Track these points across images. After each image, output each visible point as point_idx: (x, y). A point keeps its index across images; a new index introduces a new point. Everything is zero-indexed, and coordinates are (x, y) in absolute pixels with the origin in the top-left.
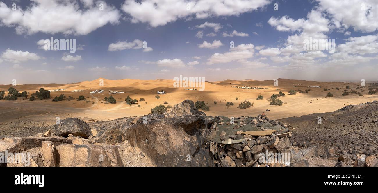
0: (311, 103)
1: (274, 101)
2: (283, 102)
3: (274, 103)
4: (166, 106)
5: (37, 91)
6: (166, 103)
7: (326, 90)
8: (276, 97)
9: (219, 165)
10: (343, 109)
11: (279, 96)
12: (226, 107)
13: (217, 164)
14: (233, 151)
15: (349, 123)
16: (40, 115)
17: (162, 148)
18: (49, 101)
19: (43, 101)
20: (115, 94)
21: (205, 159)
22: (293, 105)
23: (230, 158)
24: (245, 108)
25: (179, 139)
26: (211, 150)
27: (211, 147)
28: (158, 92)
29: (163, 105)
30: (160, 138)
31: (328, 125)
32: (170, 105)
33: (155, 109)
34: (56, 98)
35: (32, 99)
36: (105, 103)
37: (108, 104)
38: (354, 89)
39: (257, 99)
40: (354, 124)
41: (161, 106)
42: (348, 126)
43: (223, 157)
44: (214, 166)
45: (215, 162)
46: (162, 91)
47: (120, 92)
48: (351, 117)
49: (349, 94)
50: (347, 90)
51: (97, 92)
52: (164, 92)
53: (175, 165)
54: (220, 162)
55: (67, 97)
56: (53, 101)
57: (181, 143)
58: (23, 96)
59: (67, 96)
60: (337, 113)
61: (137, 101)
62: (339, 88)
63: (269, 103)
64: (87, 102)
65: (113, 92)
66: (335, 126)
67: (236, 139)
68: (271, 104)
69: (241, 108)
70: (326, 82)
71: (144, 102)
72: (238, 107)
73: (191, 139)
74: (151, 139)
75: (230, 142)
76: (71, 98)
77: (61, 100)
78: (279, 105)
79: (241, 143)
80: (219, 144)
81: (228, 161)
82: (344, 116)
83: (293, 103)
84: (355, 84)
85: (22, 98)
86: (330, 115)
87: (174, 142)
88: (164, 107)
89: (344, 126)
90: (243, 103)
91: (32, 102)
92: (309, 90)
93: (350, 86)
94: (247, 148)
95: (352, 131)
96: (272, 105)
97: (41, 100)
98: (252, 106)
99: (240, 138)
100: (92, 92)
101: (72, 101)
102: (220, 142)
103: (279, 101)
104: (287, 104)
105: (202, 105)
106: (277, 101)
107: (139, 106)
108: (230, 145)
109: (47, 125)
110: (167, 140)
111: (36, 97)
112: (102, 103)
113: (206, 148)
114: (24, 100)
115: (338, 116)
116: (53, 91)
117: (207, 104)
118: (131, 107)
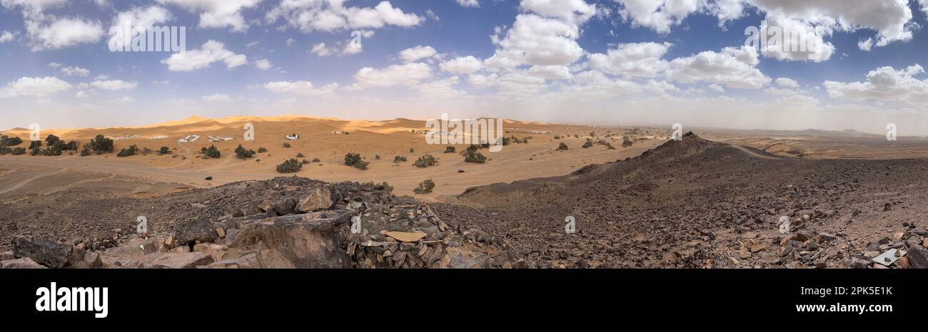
0: (531, 159)
1: (472, 156)
2: (486, 158)
3: (472, 159)
4: (300, 160)
5: (92, 140)
6: (300, 156)
7: (557, 138)
8: (476, 149)
9: (357, 267)
10: (580, 172)
11: (480, 148)
12: (395, 164)
13: (355, 265)
14: (373, 253)
15: (587, 195)
16: (99, 180)
17: (301, 253)
18: (112, 157)
19: (102, 157)
20: (218, 141)
21: (341, 261)
22: (502, 162)
23: (370, 261)
24: (425, 167)
25: (316, 244)
26: (348, 253)
27: (349, 249)
28: (288, 137)
29: (295, 159)
30: (299, 243)
31: (554, 197)
32: (307, 159)
33: (283, 165)
34: (123, 150)
35: (85, 153)
36: (203, 158)
37: (207, 158)
38: (602, 138)
39: (446, 152)
40: (594, 197)
41: (293, 161)
42: (585, 199)
43: (362, 259)
44: (352, 268)
45: (353, 263)
46: (294, 135)
47: (226, 139)
48: (592, 184)
49: (594, 145)
50: (590, 137)
51: (188, 140)
52: (296, 136)
53: (312, 267)
54: (358, 264)
55: (142, 149)
56: (119, 155)
57: (318, 249)
58: (70, 149)
59: (140, 147)
60: (571, 178)
61: (254, 153)
62: (579, 134)
63: (464, 158)
64: (174, 157)
65: (216, 139)
66: (565, 199)
67: (377, 241)
68: (467, 161)
69: (419, 166)
70: (559, 126)
71: (265, 154)
72: (413, 165)
73: (327, 244)
74: (291, 243)
75: (370, 244)
76: (147, 151)
77: (132, 154)
78: (480, 162)
79: (382, 246)
80: (357, 246)
81: (367, 263)
82: (580, 182)
83: (503, 160)
84: (604, 129)
85: (68, 151)
86: (559, 181)
87: (311, 246)
88: (296, 161)
89: (578, 200)
90: (422, 158)
91: (85, 157)
92: (530, 138)
93: (596, 132)
94: (388, 253)
95: (589, 208)
96: (469, 162)
97: (99, 154)
98: (436, 163)
99: (383, 241)
100: (182, 140)
101: (148, 156)
102: (359, 243)
103: (479, 155)
104: (492, 161)
105: (357, 161)
106: (476, 157)
107: (258, 160)
108: (370, 247)
109: (113, 197)
110: (305, 245)
111: (91, 150)
112: (197, 157)
113: (344, 249)
114: (72, 154)
115: (572, 184)
116: (117, 139)
117: (364, 158)
118: (245, 162)
